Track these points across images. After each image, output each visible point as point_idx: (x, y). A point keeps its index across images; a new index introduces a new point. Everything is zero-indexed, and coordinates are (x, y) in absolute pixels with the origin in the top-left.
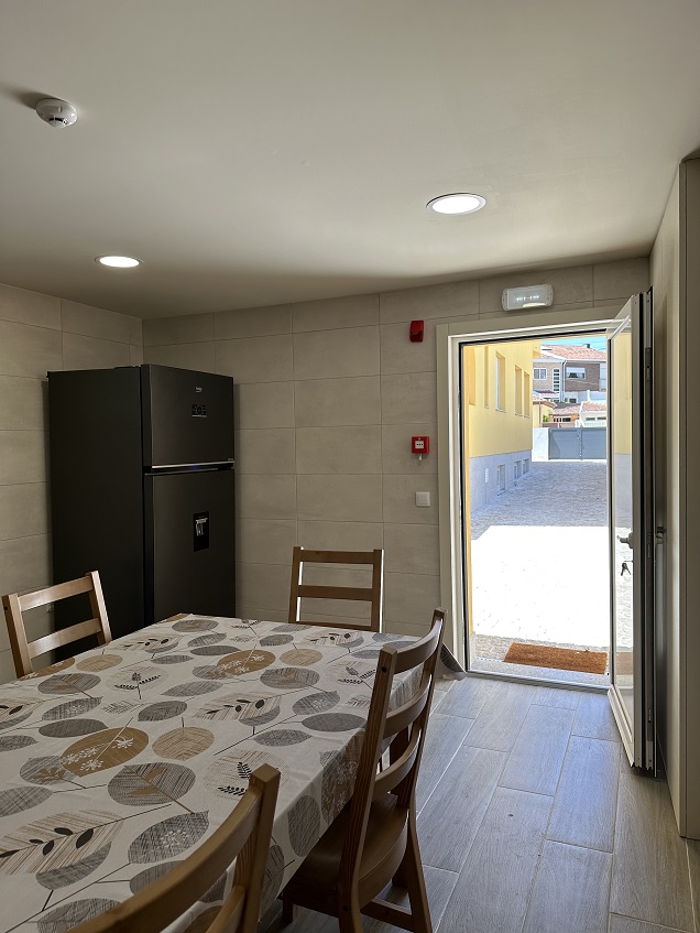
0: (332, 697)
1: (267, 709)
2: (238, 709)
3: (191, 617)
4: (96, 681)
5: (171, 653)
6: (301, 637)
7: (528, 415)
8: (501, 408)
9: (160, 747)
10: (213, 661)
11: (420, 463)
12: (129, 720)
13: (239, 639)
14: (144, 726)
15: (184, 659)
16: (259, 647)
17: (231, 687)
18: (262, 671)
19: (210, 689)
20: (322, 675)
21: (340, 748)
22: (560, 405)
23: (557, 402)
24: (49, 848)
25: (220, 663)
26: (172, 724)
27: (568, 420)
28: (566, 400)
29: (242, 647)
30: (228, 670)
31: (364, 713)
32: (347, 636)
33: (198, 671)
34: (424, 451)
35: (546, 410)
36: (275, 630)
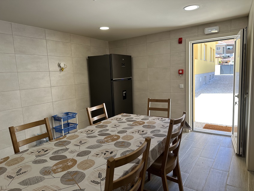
0: (159, 131)
1: (144, 132)
2: (138, 132)
3: (125, 114)
4: (107, 126)
5: (122, 121)
6: (151, 119)
7: (214, 61)
8: (206, 60)
9: (123, 138)
10: (132, 123)
11: (181, 77)
12: (115, 133)
13: (136, 119)
14: (119, 135)
15: (125, 122)
16: (141, 121)
17: (136, 128)
18: (143, 125)
19: (132, 128)
20: (156, 126)
21: (161, 140)
22: (224, 58)
23: (223, 57)
24: (105, 154)
25: (133, 123)
26: (125, 134)
27: (227, 62)
28: (226, 56)
29: (138, 120)
30: (135, 125)
31: (167, 134)
32: (162, 119)
33: (128, 125)
34: (182, 73)
35: (220, 60)
36: (145, 117)
